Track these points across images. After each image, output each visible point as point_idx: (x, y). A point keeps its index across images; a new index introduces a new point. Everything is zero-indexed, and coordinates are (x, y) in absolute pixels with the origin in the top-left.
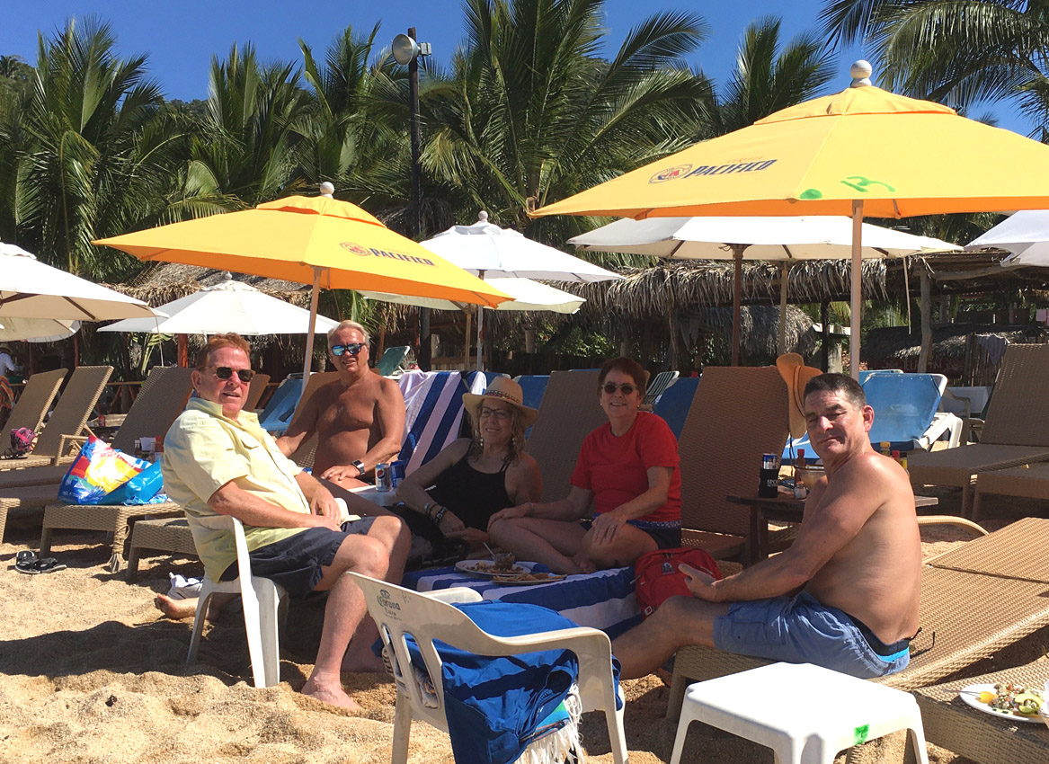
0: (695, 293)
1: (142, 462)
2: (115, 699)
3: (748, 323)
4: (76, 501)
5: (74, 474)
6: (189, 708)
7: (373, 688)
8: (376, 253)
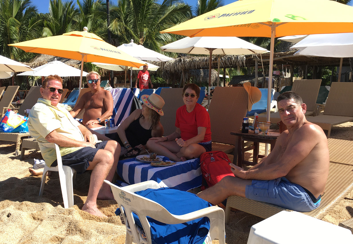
0: (190, 66)
1: (26, 118)
2: (10, 214)
3: (202, 74)
4: (4, 131)
5: (3, 122)
6: (39, 217)
7: (109, 206)
8: (102, 50)
